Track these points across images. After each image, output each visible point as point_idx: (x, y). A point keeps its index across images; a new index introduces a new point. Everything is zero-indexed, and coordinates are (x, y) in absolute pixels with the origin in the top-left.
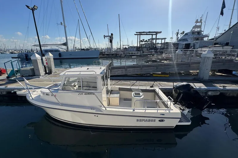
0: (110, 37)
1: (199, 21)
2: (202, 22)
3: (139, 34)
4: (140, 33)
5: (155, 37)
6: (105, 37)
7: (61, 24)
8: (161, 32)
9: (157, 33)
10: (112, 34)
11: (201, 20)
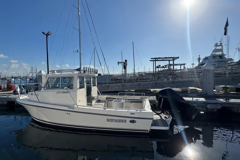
0: (124, 64)
1: (219, 44)
2: (222, 46)
3: (154, 61)
4: (155, 58)
5: (172, 63)
6: (119, 63)
7: (78, 51)
8: (178, 58)
9: (174, 59)
10: (126, 61)
11: (221, 44)
